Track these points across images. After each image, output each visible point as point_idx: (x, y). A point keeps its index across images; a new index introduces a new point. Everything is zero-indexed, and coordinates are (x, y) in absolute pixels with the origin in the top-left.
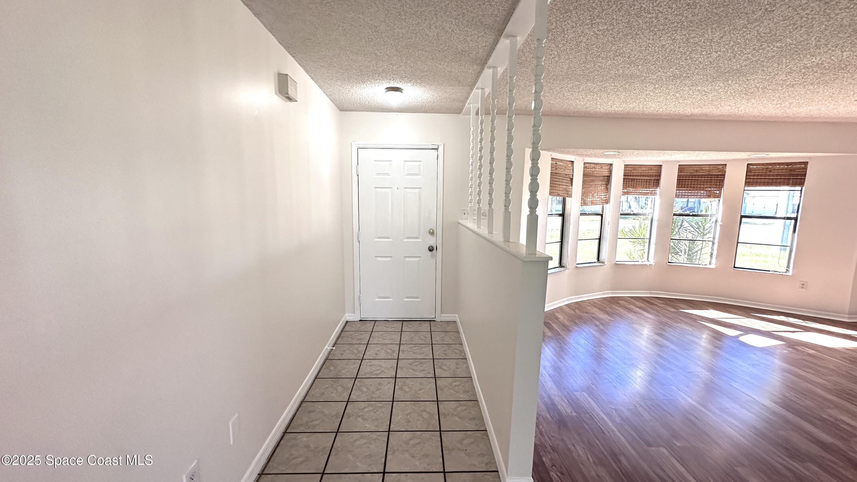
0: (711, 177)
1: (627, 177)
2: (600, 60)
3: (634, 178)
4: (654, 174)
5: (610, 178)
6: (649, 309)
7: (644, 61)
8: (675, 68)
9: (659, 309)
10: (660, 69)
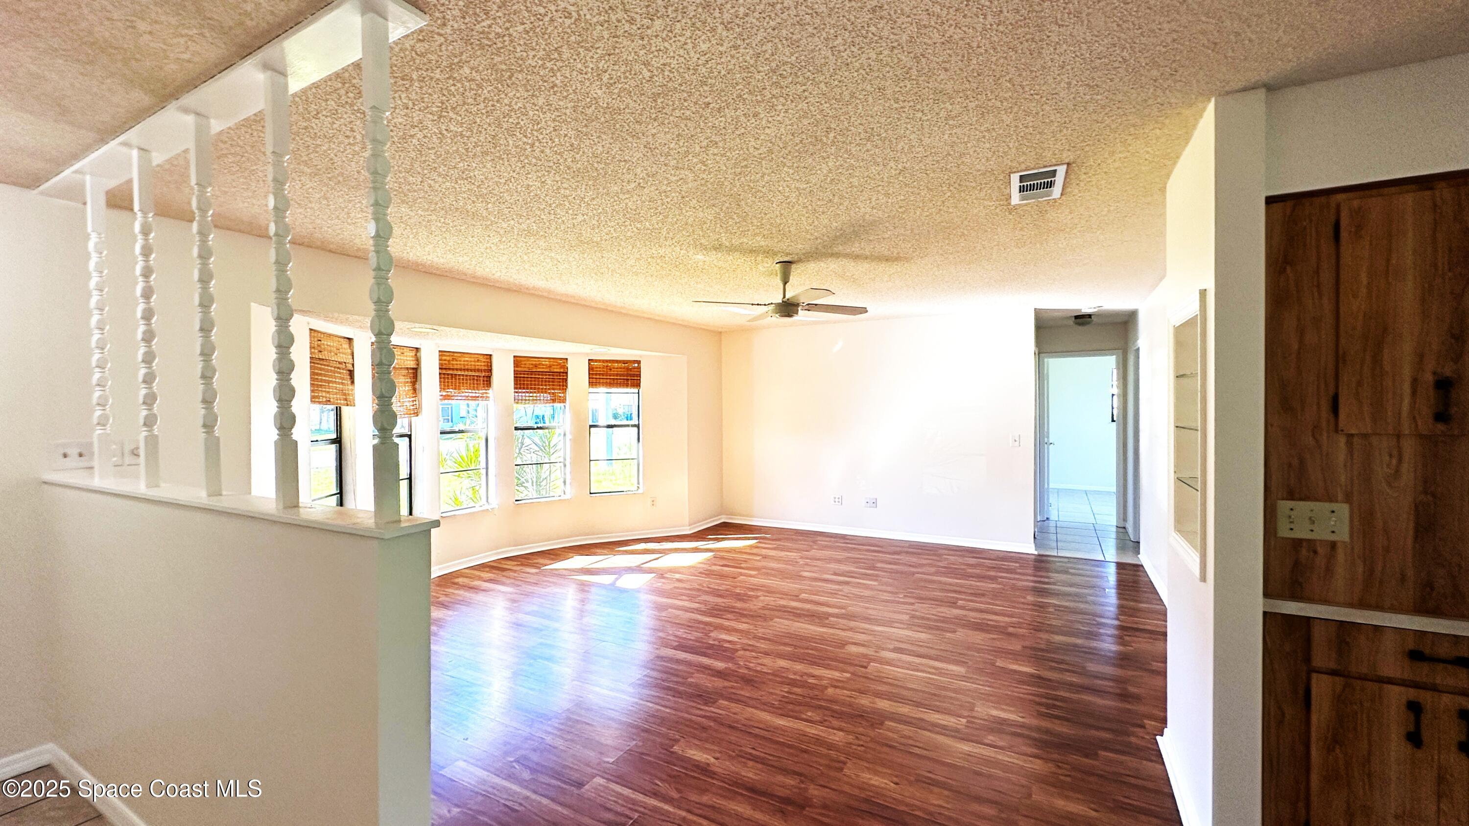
0: (553, 375)
1: (444, 372)
2: (434, 175)
3: (455, 372)
4: (483, 368)
5: (419, 371)
6: (504, 579)
7: (497, 199)
8: (533, 220)
9: (516, 575)
10: (515, 217)
